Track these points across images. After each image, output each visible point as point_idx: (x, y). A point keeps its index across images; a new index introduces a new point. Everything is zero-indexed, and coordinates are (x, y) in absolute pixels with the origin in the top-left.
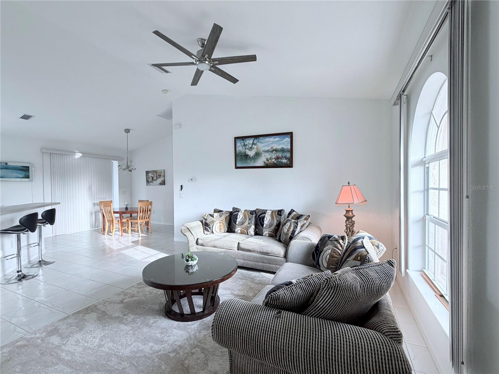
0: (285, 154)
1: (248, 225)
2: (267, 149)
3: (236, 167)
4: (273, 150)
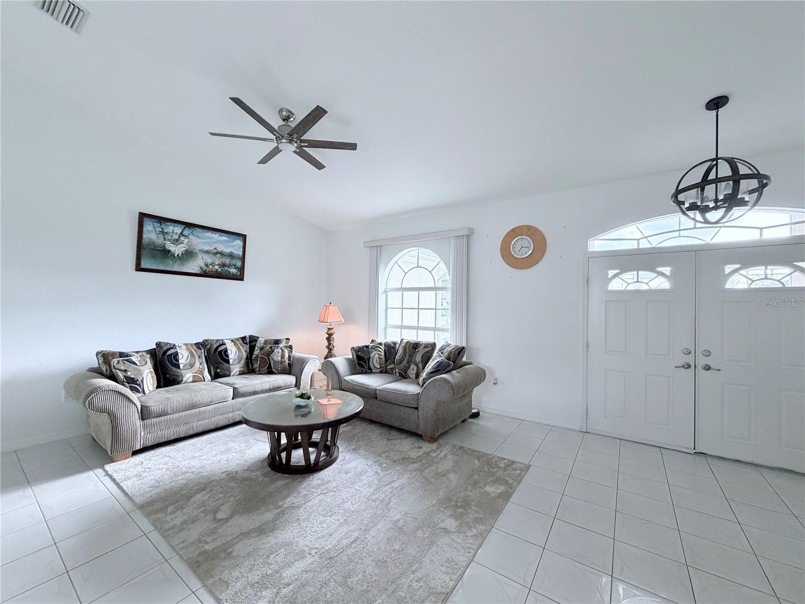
0: (234, 262)
2: (208, 249)
3: (139, 268)
4: (217, 253)
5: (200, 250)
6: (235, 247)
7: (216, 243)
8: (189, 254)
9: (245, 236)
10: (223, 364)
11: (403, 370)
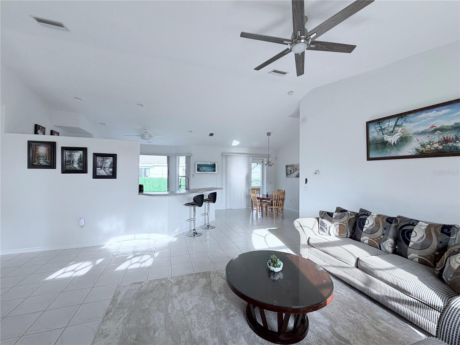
1: (382, 237)
2: (423, 130)
3: (369, 159)
4: (436, 130)
5: (414, 134)
7: (433, 120)
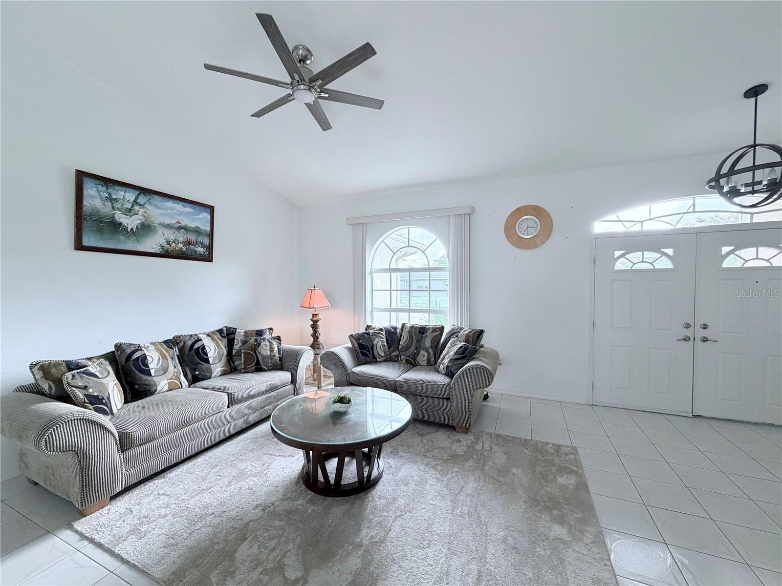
0: (200, 239)
2: (169, 223)
3: (79, 246)
4: (181, 228)
5: (160, 224)
6: (201, 221)
7: (179, 215)
8: (146, 228)
9: (213, 207)
10: (202, 364)
11: (411, 357)
